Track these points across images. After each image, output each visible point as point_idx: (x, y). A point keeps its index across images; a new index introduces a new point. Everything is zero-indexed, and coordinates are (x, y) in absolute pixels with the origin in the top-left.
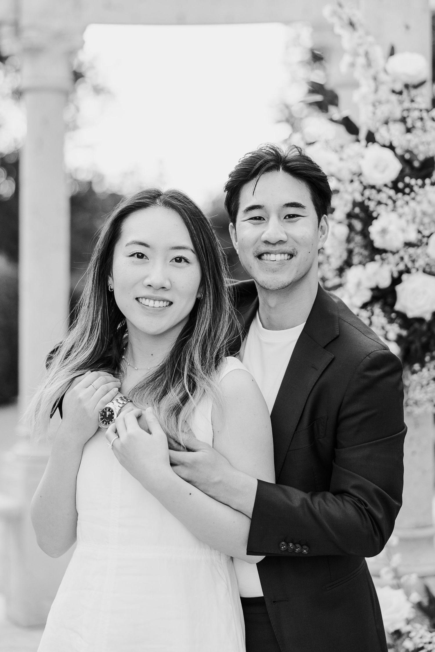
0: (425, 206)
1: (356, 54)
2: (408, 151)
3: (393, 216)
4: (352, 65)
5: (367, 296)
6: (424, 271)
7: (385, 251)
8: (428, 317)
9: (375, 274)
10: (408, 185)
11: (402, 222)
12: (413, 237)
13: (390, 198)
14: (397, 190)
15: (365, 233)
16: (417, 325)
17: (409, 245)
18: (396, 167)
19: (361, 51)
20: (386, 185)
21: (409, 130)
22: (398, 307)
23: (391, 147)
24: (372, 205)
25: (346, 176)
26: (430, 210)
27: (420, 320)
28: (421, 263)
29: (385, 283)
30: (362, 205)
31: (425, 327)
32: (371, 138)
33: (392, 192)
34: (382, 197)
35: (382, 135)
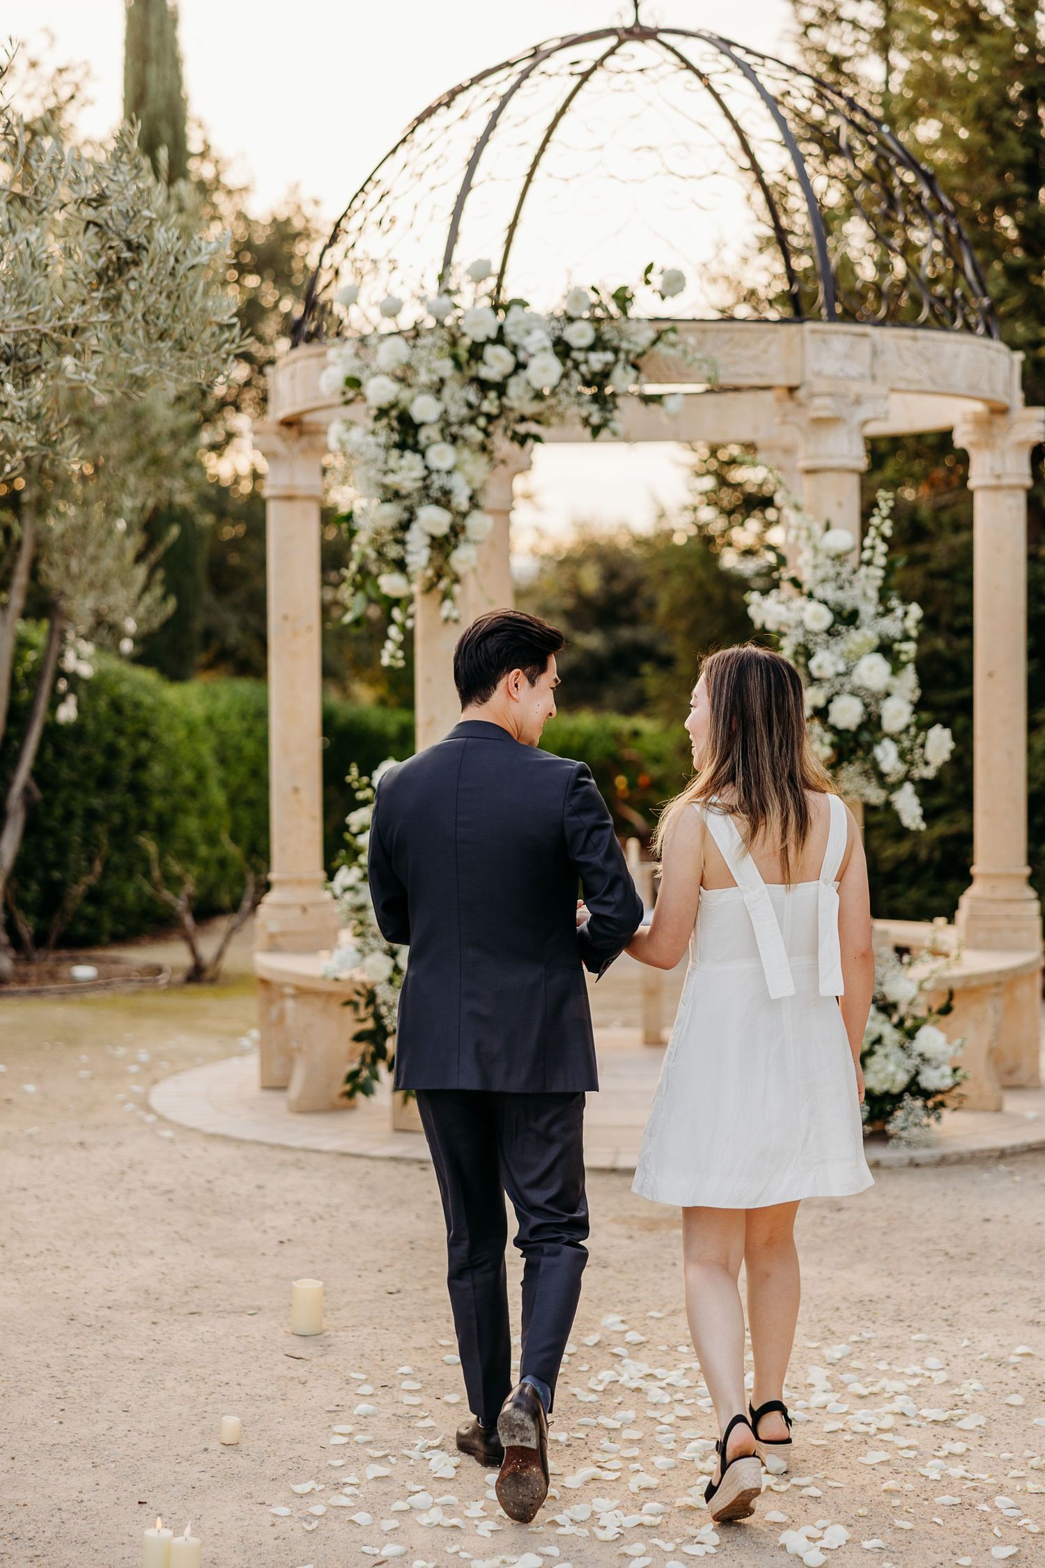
0: (851, 646)
1: (799, 528)
3: (827, 653)
4: (797, 538)
6: (851, 694)
7: (821, 679)
8: (853, 728)
9: (817, 696)
10: (838, 631)
11: (833, 658)
12: (841, 668)
13: (825, 640)
14: (830, 635)
15: (806, 666)
16: (844, 734)
17: (838, 675)
18: (827, 618)
19: (805, 525)
20: (822, 631)
21: (841, 588)
22: (831, 720)
23: (825, 603)
24: (810, 646)
25: (793, 624)
26: (857, 651)
27: (847, 731)
28: (848, 687)
29: (821, 702)
30: (805, 647)
31: (851, 737)
32: (810, 596)
33: (826, 636)
34: (819, 639)
35: (819, 592)
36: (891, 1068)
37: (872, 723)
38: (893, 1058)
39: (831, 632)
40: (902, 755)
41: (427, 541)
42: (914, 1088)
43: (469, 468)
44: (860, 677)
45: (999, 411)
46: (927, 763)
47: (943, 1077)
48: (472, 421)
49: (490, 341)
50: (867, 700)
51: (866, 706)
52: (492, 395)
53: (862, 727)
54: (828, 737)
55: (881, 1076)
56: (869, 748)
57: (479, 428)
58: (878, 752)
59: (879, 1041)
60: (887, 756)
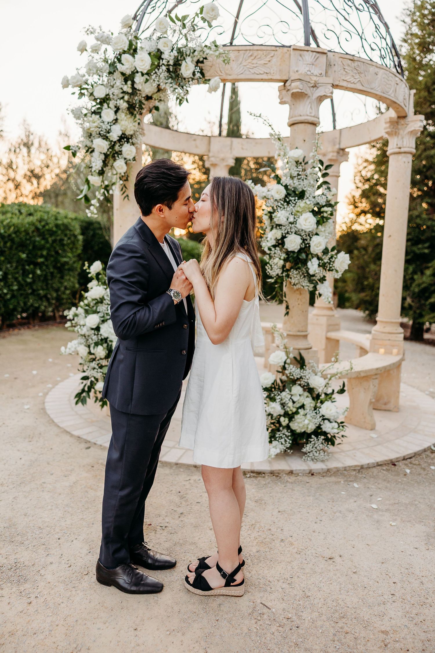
0: (299, 209)
2: (293, 188)
3: (283, 212)
5: (274, 242)
6: (295, 233)
7: (281, 225)
8: (296, 251)
9: (275, 234)
10: (291, 200)
11: (287, 214)
12: (291, 219)
13: (281, 204)
14: (285, 201)
16: (292, 254)
17: (291, 223)
18: (284, 193)
20: (280, 200)
22: (285, 247)
23: (285, 186)
24: (275, 208)
26: (300, 211)
27: (293, 252)
28: (293, 230)
29: (280, 237)
30: (273, 208)
31: (295, 255)
33: (282, 202)
34: (279, 204)
35: (284, 180)
36: (306, 422)
37: (305, 249)
38: (308, 416)
39: (286, 200)
40: (323, 266)
41: (103, 157)
42: (318, 432)
43: (123, 123)
44: (300, 224)
45: (402, 117)
46: (337, 271)
47: (333, 428)
48: (123, 98)
49: (124, 52)
50: (304, 237)
51: (304, 240)
52: (129, 83)
53: (301, 251)
54: (284, 256)
55: (301, 425)
56: (305, 262)
57: (124, 101)
58: (309, 264)
59: (303, 407)
60: (313, 266)
